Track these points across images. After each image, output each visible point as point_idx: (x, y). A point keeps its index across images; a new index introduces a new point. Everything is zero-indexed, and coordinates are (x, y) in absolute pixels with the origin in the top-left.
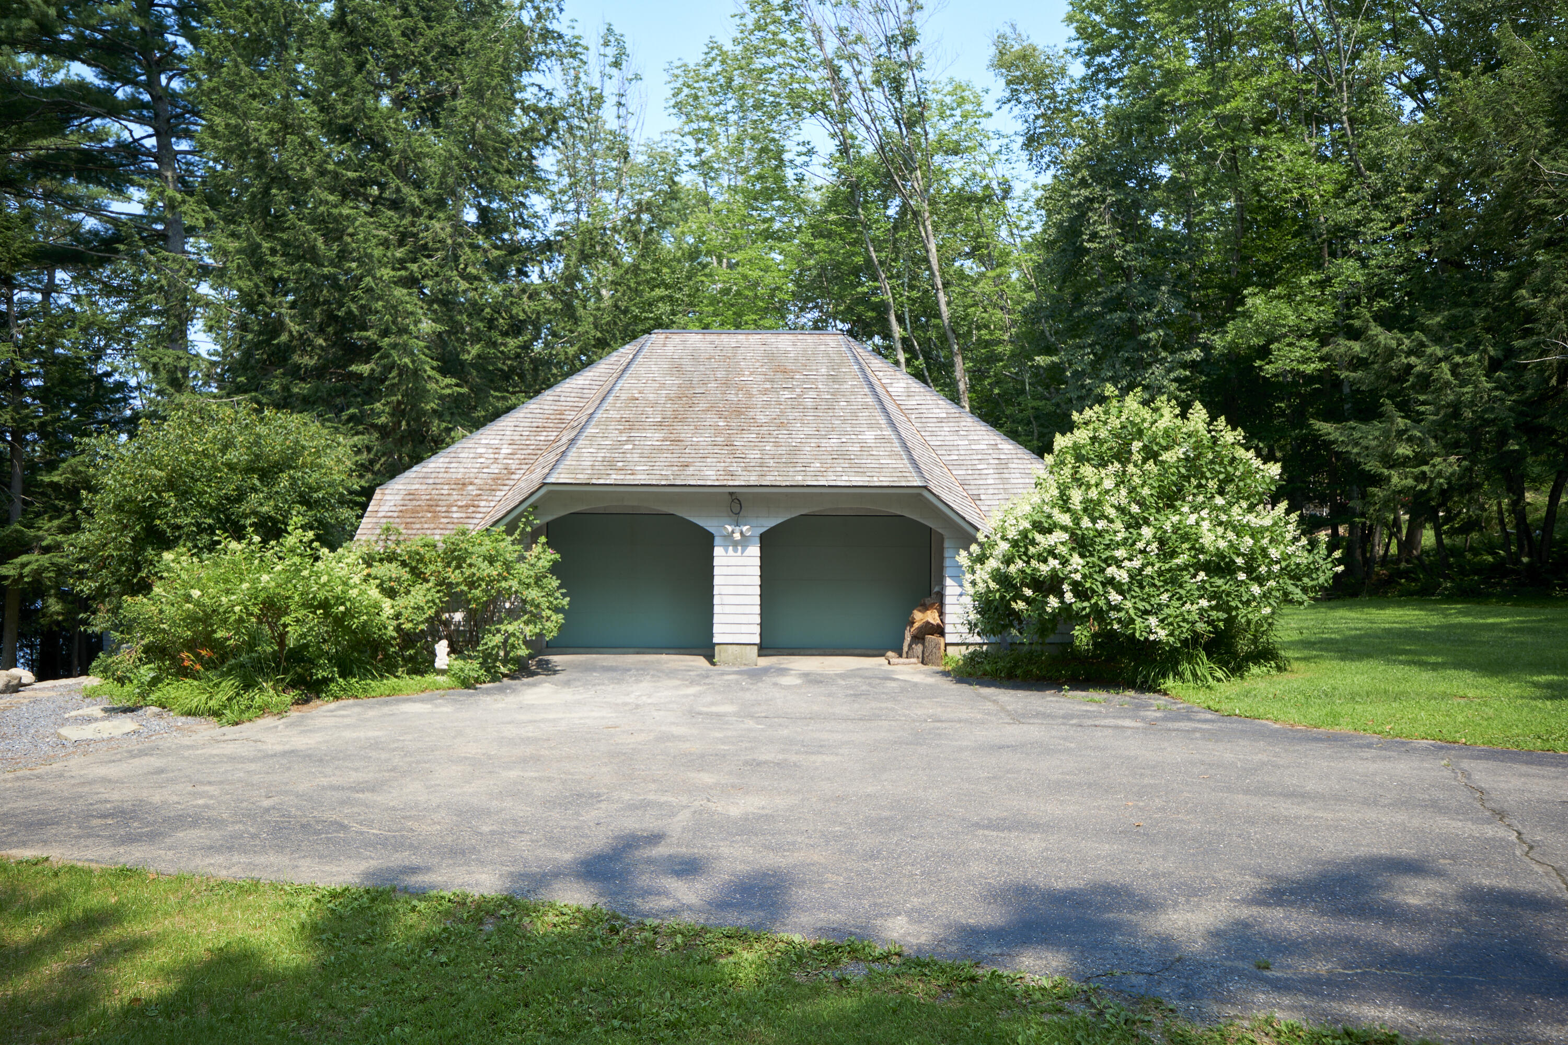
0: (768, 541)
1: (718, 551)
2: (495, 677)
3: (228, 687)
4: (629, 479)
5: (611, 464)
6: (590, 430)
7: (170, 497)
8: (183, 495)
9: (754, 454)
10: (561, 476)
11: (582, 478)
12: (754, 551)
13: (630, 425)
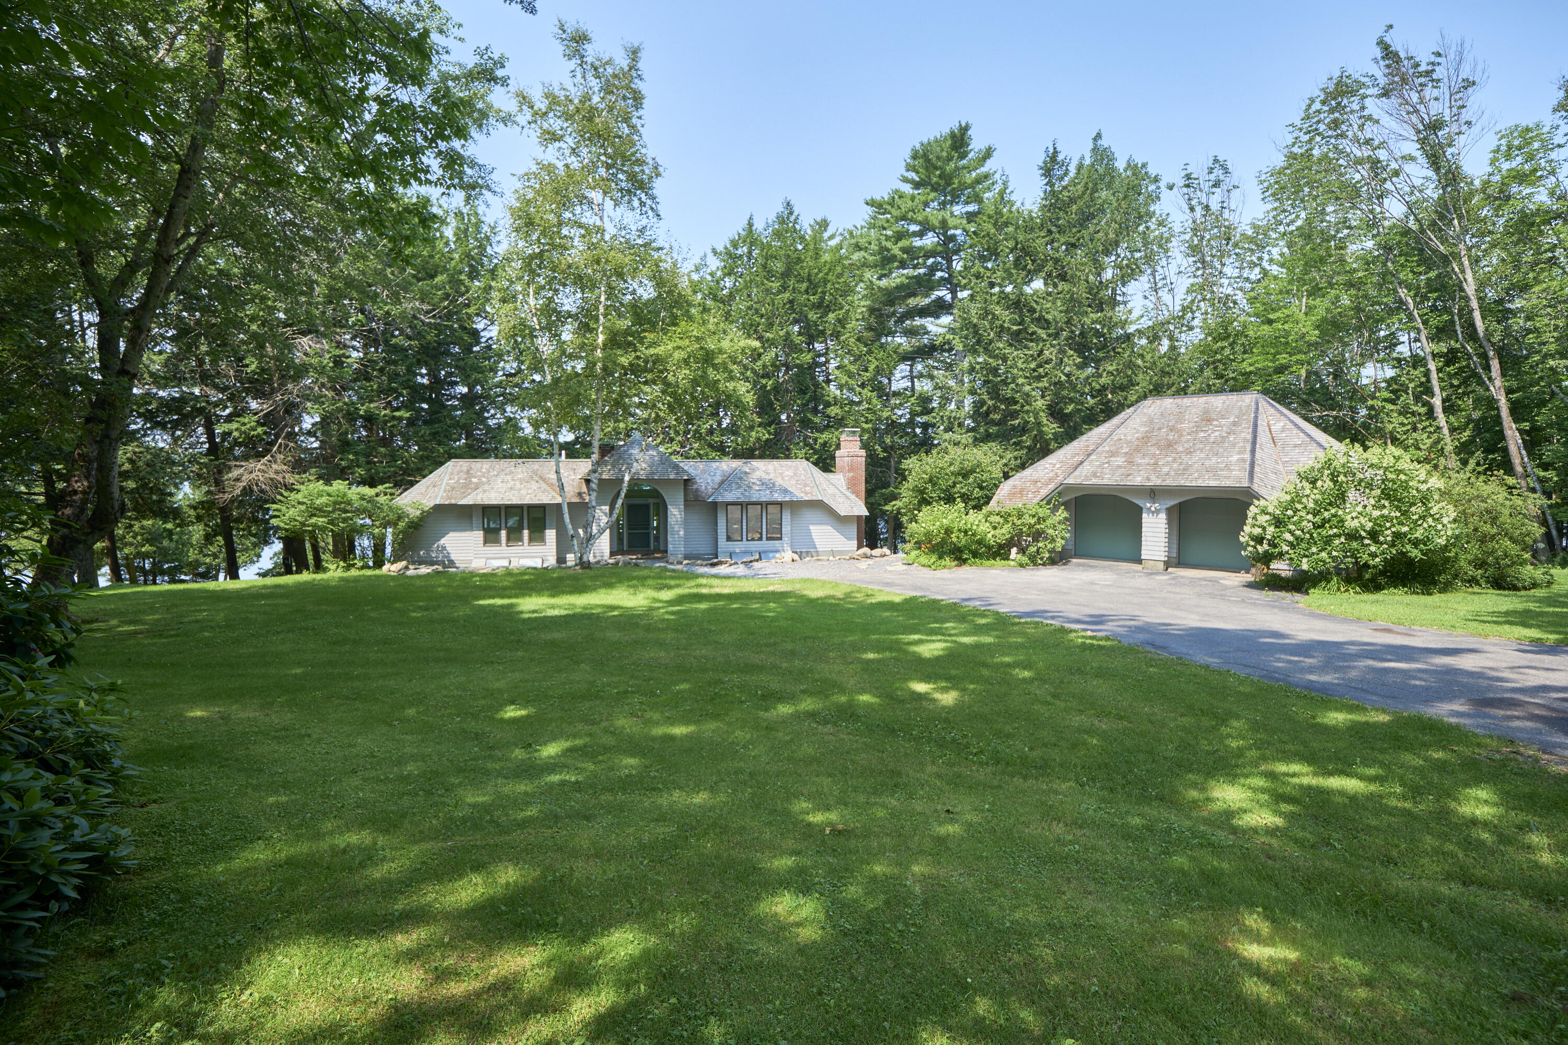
0: (1169, 511)
1: (1144, 515)
2: (1035, 564)
3: (934, 558)
4: (1100, 482)
5: (1094, 475)
6: (1093, 457)
7: (929, 486)
8: (934, 485)
9: (1166, 469)
10: (1070, 481)
11: (1079, 481)
12: (1163, 516)
13: (1113, 454)
